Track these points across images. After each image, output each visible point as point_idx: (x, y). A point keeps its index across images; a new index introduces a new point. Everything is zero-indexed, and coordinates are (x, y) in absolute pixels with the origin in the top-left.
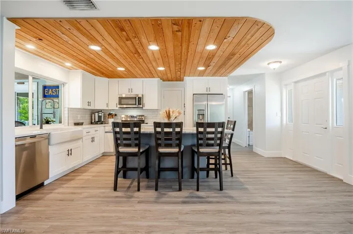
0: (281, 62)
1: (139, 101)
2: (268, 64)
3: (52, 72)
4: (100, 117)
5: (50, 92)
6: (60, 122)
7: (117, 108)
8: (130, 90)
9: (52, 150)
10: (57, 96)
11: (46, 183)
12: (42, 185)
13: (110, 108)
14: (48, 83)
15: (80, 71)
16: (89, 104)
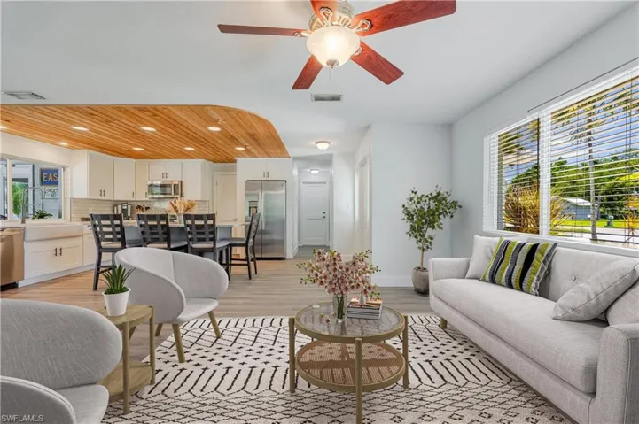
0: (329, 143)
1: (177, 189)
2: (316, 143)
4: (124, 211)
5: (50, 177)
6: (60, 217)
7: (147, 199)
8: (165, 175)
10: (56, 183)
11: (21, 284)
12: (14, 286)
13: (137, 199)
14: (45, 167)
15: (86, 150)
16: (102, 193)
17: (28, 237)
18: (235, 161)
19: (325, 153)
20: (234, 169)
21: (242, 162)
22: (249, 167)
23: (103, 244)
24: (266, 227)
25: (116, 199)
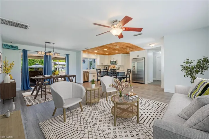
0: (155, 44)
2: (150, 45)
3: (93, 56)
6: (95, 69)
7: (110, 65)
9: (90, 75)
10: (95, 62)
12: (88, 81)
16: (102, 64)
17: (90, 73)
18: (129, 53)
19: (153, 48)
20: (129, 56)
21: (131, 53)
22: (133, 54)
23: (98, 75)
24: (138, 73)
25: (105, 65)
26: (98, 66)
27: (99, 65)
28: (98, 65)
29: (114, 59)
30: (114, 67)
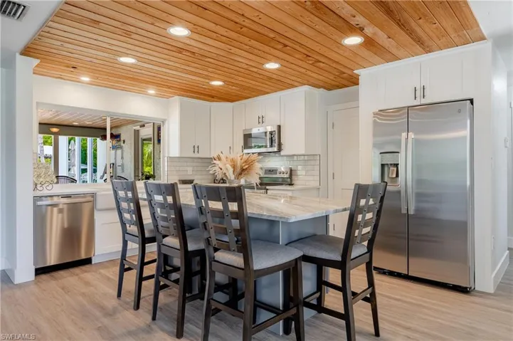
15: (177, 97)
16: (196, 149)
20: (356, 97)
26: (171, 159)
27: (177, 155)
28: (172, 155)
29: (261, 120)
30: (243, 171)
